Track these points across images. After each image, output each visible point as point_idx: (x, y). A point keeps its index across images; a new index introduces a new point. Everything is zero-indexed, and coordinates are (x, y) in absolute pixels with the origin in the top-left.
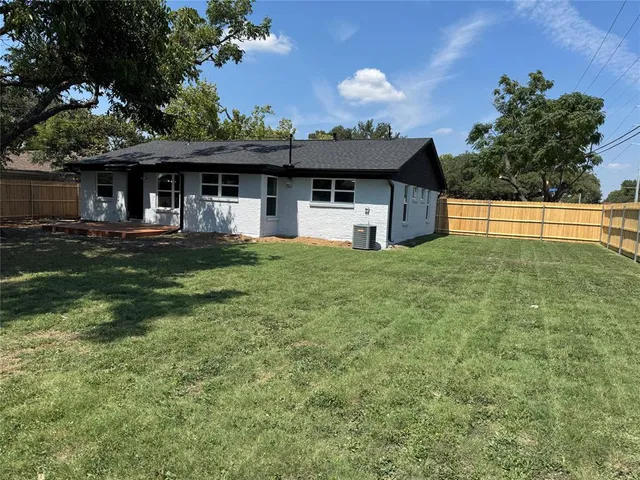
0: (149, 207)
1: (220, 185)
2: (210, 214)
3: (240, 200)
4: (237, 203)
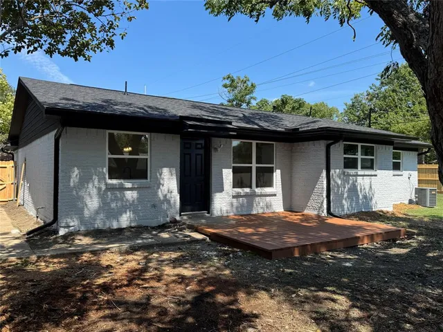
0: (221, 190)
1: (359, 156)
2: (353, 190)
3: (378, 172)
4: (376, 176)
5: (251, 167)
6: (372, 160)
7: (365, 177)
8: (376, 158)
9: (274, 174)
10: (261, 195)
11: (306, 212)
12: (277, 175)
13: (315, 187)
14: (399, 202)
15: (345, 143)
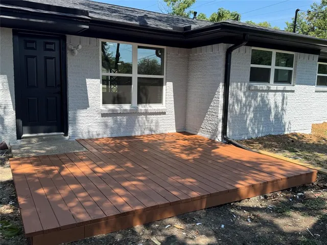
1: (273, 66)
3: (297, 87)
4: (293, 91)
5: (131, 78)
6: (290, 72)
7: (278, 93)
8: (295, 70)
9: (164, 87)
10: (146, 113)
11: (200, 134)
12: (168, 89)
13: (210, 105)
14: (322, 122)
15: (253, 48)
